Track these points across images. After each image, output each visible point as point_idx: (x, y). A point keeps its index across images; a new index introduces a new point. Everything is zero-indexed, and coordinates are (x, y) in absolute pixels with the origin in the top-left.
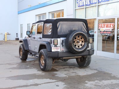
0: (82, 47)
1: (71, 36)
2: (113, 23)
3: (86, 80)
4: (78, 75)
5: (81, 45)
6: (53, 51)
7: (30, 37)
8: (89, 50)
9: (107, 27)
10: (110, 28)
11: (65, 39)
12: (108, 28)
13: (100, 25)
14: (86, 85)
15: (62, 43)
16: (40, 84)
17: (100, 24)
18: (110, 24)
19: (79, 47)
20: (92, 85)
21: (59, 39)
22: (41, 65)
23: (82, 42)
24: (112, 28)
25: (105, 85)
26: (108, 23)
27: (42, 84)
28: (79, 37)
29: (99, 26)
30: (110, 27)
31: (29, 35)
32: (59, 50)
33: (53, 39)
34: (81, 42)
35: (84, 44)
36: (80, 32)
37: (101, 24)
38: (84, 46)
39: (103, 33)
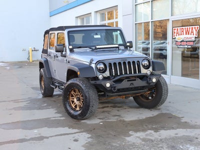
2: (196, 27)
3: (131, 130)
4: (121, 121)
9: (187, 32)
10: (192, 36)
12: (189, 36)
13: (176, 31)
14: (127, 138)
16: (47, 138)
17: (175, 29)
18: (192, 28)
20: (137, 139)
24: (195, 36)
25: (161, 140)
26: (189, 27)
27: (51, 137)
29: (175, 33)
30: (192, 34)
37: (177, 29)
39: (181, 45)
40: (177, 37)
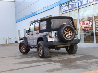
0: (71, 37)
1: (62, 29)
2: (91, 21)
3: (76, 61)
4: (69, 59)
5: (70, 35)
6: (49, 41)
7: (28, 34)
8: (76, 40)
9: (87, 24)
10: (89, 25)
11: (58, 32)
15: (55, 35)
18: (89, 22)
19: (68, 37)
20: (81, 63)
21: (52, 32)
22: (40, 53)
23: (71, 33)
24: (91, 25)
25: (91, 62)
26: (87, 21)
28: (67, 29)
29: (81, 24)
31: (28, 33)
32: (53, 41)
33: (48, 32)
34: (69, 33)
35: (72, 35)
36: (69, 26)
37: (82, 23)
38: (72, 36)
39: (84, 29)
40: (82, 26)
